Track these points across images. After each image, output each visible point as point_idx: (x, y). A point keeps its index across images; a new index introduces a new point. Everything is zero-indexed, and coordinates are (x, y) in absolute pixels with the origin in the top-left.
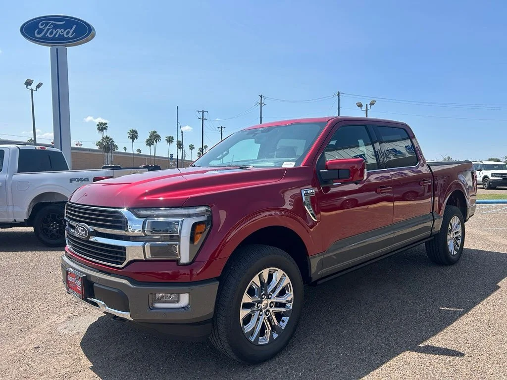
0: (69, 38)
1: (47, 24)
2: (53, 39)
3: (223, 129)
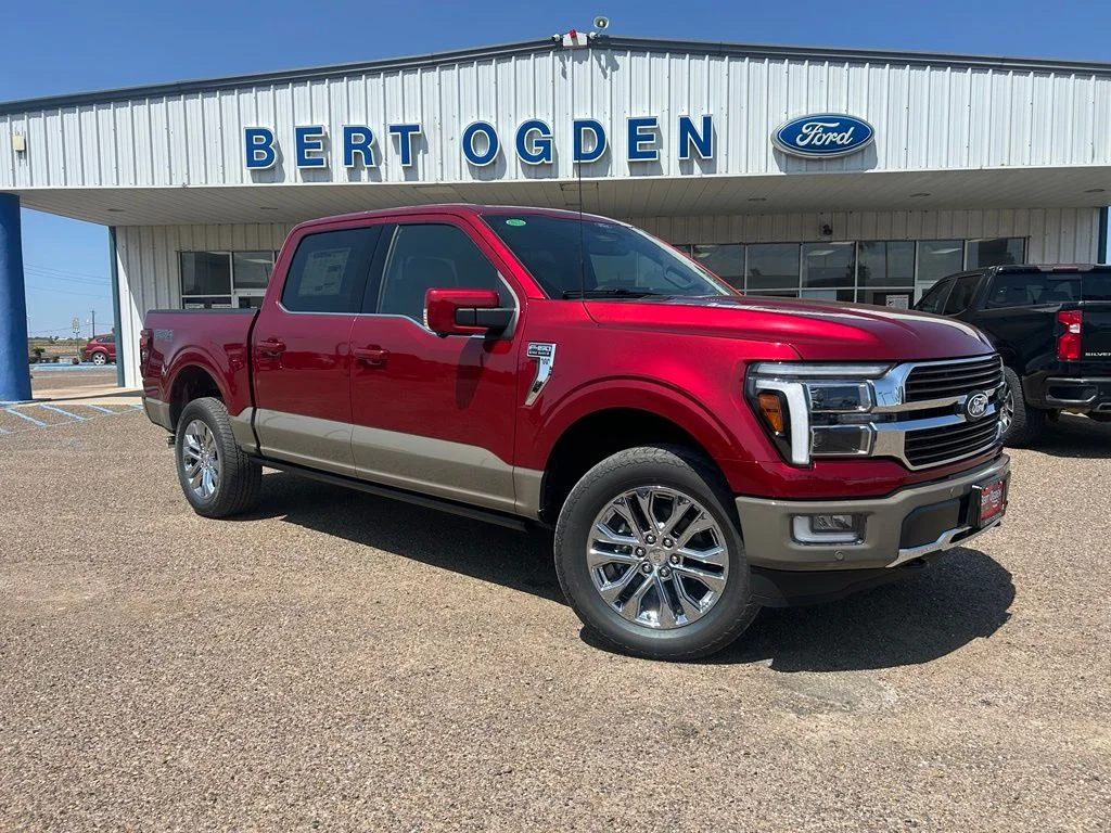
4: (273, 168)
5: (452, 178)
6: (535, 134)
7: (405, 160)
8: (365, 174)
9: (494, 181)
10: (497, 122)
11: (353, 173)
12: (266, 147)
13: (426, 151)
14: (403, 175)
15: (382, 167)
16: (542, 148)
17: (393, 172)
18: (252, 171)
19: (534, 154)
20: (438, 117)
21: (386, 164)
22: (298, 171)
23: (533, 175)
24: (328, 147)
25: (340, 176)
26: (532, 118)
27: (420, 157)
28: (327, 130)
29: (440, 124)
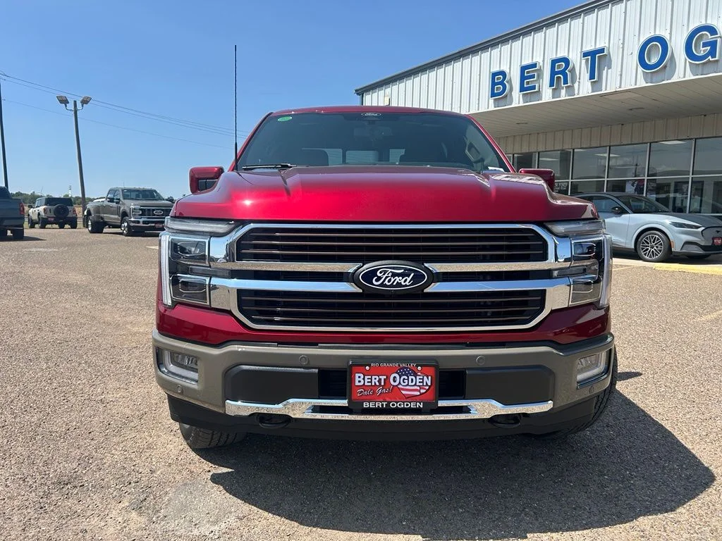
4: (506, 96)
5: (628, 84)
6: (705, 37)
7: (592, 77)
8: (563, 92)
9: (664, 82)
10: (671, 34)
11: (556, 92)
12: (502, 83)
13: (610, 67)
14: (590, 88)
15: (576, 85)
16: (709, 48)
17: (584, 88)
18: (495, 100)
19: (702, 53)
20: (622, 38)
21: (579, 82)
22: (521, 96)
23: (700, 72)
24: (540, 76)
25: (547, 95)
26: (703, 23)
27: (605, 72)
28: (541, 64)
29: (623, 44)
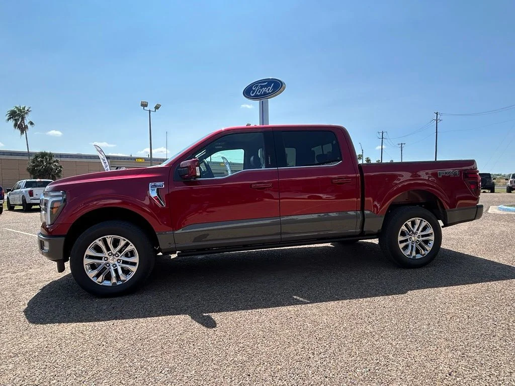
0: (269, 93)
1: (257, 86)
2: (261, 95)
3: (403, 146)
